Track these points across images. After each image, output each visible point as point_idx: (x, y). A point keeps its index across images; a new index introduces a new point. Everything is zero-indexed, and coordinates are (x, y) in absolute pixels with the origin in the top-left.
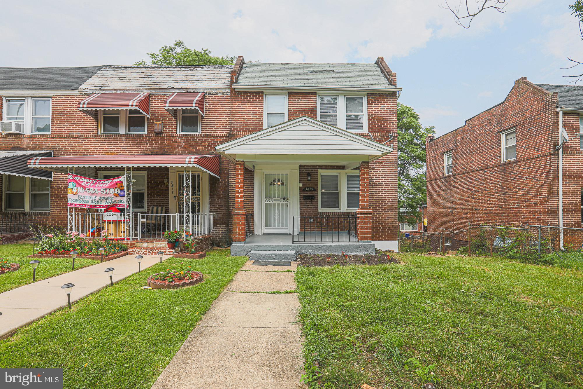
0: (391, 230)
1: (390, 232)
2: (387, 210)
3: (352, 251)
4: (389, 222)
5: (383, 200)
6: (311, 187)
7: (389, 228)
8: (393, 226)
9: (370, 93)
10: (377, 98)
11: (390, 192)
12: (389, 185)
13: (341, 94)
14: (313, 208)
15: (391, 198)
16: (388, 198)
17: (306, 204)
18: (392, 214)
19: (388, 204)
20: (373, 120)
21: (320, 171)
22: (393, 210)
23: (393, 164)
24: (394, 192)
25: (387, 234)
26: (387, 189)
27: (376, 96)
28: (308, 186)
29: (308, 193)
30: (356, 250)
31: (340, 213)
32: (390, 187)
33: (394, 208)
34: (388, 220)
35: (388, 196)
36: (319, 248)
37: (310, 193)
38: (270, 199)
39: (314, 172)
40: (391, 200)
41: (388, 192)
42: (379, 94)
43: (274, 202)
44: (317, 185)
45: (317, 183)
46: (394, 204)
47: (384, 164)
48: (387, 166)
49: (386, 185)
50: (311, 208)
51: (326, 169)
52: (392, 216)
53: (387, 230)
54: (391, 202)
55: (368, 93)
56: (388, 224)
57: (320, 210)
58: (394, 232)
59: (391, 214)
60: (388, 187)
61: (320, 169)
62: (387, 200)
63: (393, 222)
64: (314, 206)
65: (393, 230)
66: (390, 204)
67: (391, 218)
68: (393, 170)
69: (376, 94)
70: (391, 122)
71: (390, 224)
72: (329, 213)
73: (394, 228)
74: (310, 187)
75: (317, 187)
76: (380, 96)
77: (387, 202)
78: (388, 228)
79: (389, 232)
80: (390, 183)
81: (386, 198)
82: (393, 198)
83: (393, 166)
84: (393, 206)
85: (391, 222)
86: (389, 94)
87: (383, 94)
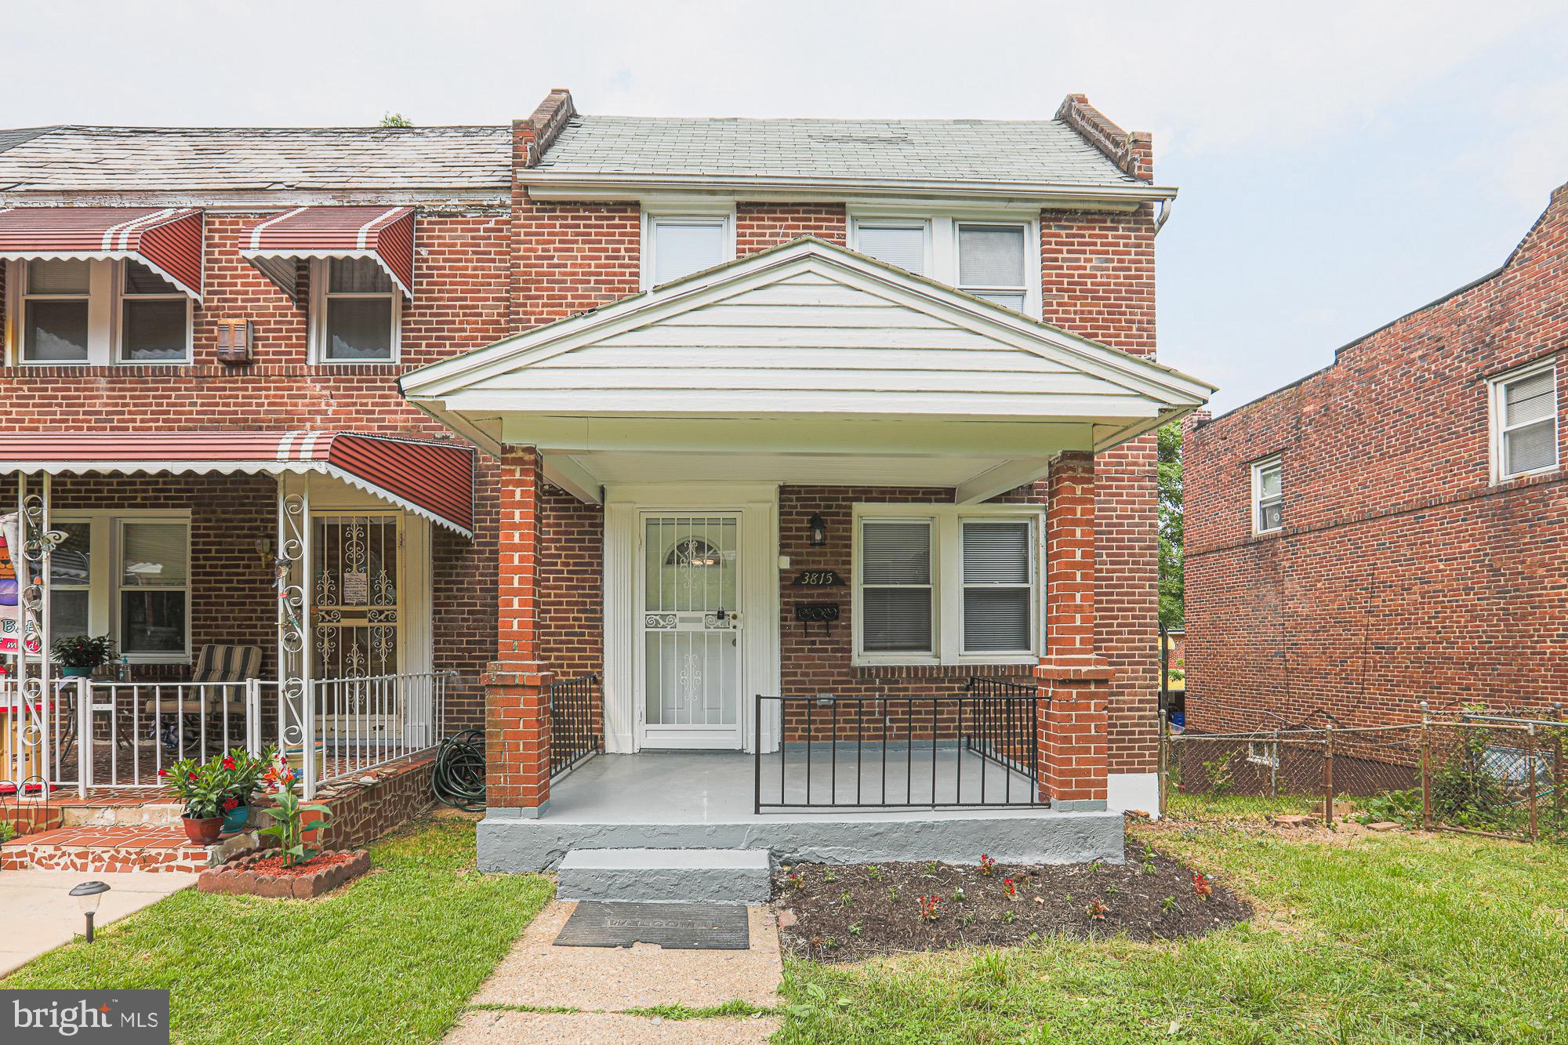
0: (1133, 733)
1: (1130, 741)
2: (1118, 656)
3: (1021, 850)
4: (1125, 702)
5: (1102, 618)
6: (827, 572)
7: (1126, 725)
8: (1141, 718)
9: (1052, 210)
10: (1080, 228)
11: (1129, 586)
12: (1127, 563)
13: (941, 213)
14: (834, 650)
15: (1133, 609)
16: (1120, 610)
17: (807, 635)
18: (1137, 671)
19: (1120, 633)
20: (1064, 312)
21: (860, 509)
22: (1141, 656)
23: (1142, 479)
24: (1143, 587)
25: (1118, 748)
26: (1119, 579)
27: (1075, 220)
28: (815, 567)
29: (812, 596)
30: (1039, 841)
31: (939, 668)
32: (1131, 571)
33: (1144, 648)
34: (1122, 694)
35: (1122, 602)
36: (877, 835)
37: (819, 595)
38: (663, 617)
39: (837, 514)
40: (1134, 617)
41: (1122, 586)
42: (1086, 213)
43: (681, 627)
44: (849, 563)
45: (849, 554)
46: (1145, 633)
47: (1108, 479)
48: (1117, 487)
49: (1112, 562)
50: (826, 651)
51: (883, 500)
52: (1136, 679)
53: (1119, 733)
54: (1133, 625)
55: (1044, 211)
56: (1122, 710)
57: (861, 658)
58: (1145, 740)
59: (1133, 671)
60: (1122, 570)
61: (858, 500)
62: (1116, 618)
63: (1140, 702)
64: (837, 642)
65: (1141, 733)
66: (1130, 633)
67: (1133, 686)
68: (1141, 503)
69: (1076, 211)
70: (1132, 322)
71: (1130, 709)
72: (893, 669)
73: (1144, 725)
74: (819, 572)
75: (849, 571)
76: (1088, 221)
77: (1119, 625)
78: (1122, 725)
79: (1123, 741)
80: (1130, 555)
81: (1112, 610)
82: (1141, 609)
83: (1141, 487)
84: (1141, 641)
85: (1133, 702)
86: (1124, 213)
87: (1100, 212)
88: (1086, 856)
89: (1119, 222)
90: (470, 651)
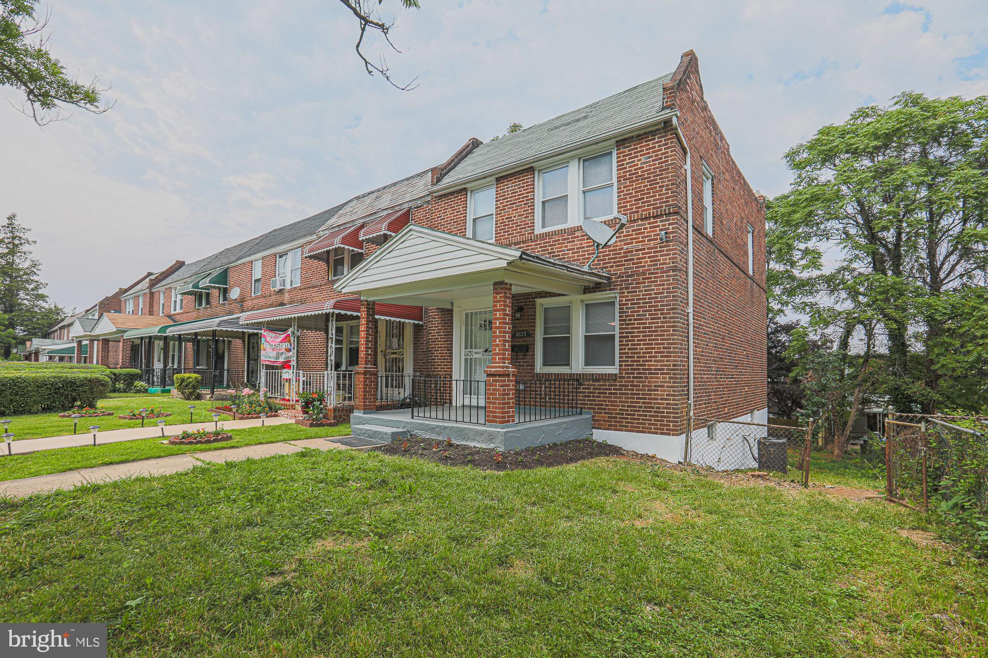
0: (663, 412)
1: (662, 417)
2: (655, 369)
4: (658, 395)
5: (646, 349)
6: (524, 331)
7: (659, 408)
8: (667, 404)
9: (621, 140)
10: (635, 145)
11: (661, 331)
12: (660, 318)
13: (572, 158)
14: (527, 366)
15: (663, 344)
16: (656, 344)
17: (517, 359)
18: (665, 378)
19: (656, 357)
20: (627, 190)
21: (539, 301)
22: (668, 370)
23: (668, 271)
24: (669, 331)
25: (655, 420)
26: (655, 327)
27: (632, 142)
28: (521, 329)
29: (519, 342)
31: (571, 374)
32: (662, 322)
33: (670, 365)
34: (657, 390)
35: (657, 340)
37: (522, 341)
38: (470, 352)
39: (529, 305)
40: (664, 348)
41: (657, 331)
42: (639, 136)
43: (475, 356)
44: (534, 326)
45: (535, 323)
46: (670, 357)
47: (649, 274)
48: (654, 278)
49: (652, 319)
50: (524, 366)
51: (546, 297)
52: (665, 382)
53: (655, 412)
54: (663, 352)
55: (617, 142)
56: (657, 399)
57: (539, 367)
58: (670, 417)
59: (664, 378)
60: (657, 323)
61: (537, 298)
62: (654, 348)
63: (667, 395)
64: (528, 362)
65: (667, 413)
66: (661, 357)
67: (663, 386)
68: (668, 284)
69: (633, 137)
70: (663, 186)
71: (661, 399)
72: (549, 374)
73: (669, 408)
74: (521, 331)
75: (534, 330)
76: (639, 140)
77: (656, 353)
78: (657, 408)
79: (658, 416)
80: (661, 314)
81: (652, 344)
82: (668, 344)
83: (667, 276)
84: (667, 361)
85: (663, 395)
86: (658, 130)
87: (646, 133)
88: (492, 446)
89: (656, 135)
90: (422, 366)
